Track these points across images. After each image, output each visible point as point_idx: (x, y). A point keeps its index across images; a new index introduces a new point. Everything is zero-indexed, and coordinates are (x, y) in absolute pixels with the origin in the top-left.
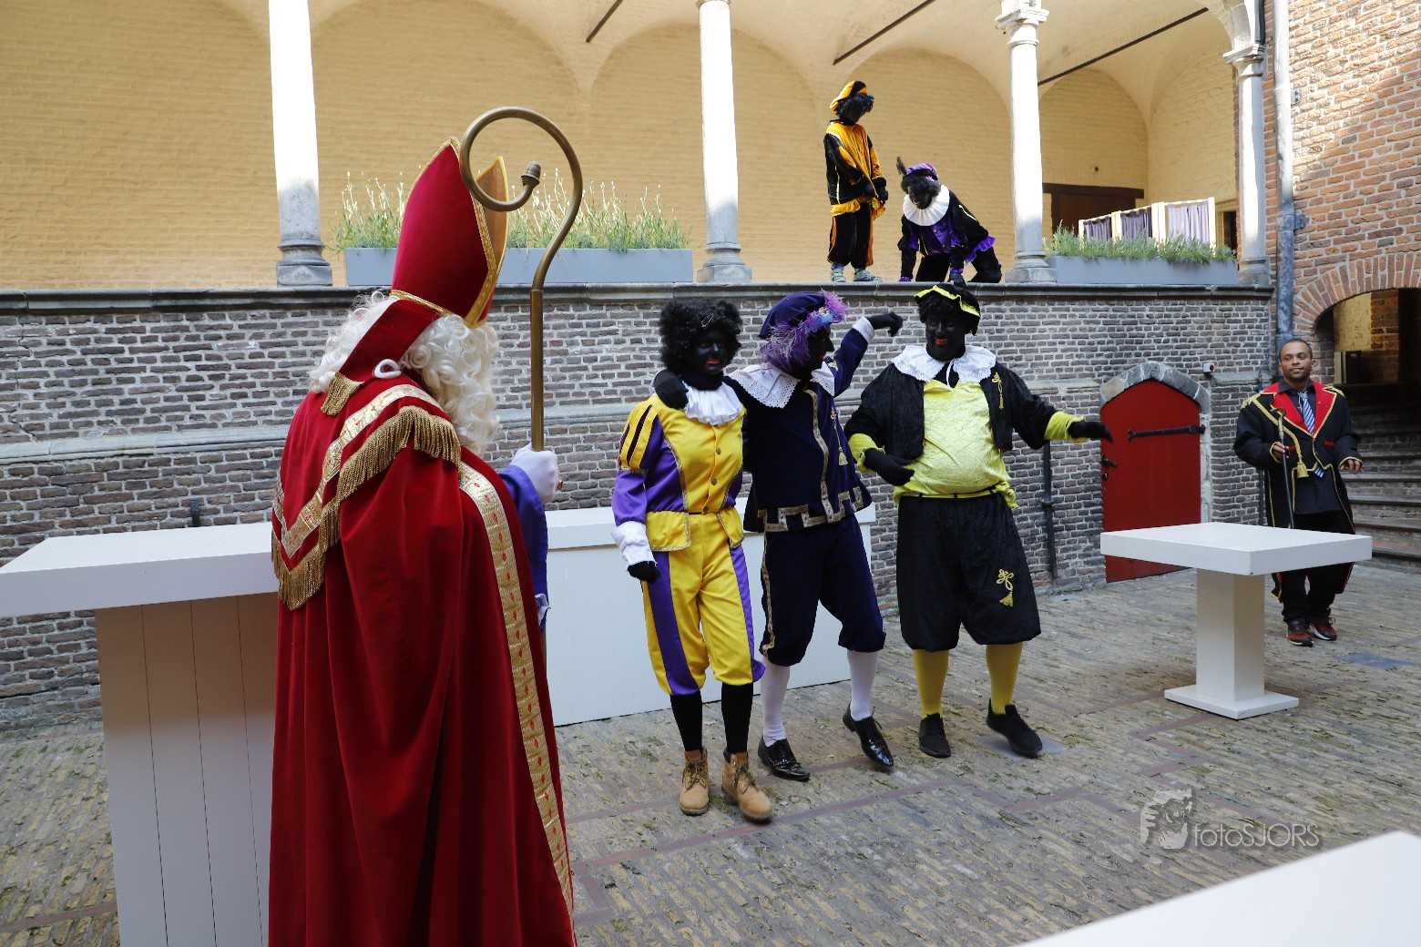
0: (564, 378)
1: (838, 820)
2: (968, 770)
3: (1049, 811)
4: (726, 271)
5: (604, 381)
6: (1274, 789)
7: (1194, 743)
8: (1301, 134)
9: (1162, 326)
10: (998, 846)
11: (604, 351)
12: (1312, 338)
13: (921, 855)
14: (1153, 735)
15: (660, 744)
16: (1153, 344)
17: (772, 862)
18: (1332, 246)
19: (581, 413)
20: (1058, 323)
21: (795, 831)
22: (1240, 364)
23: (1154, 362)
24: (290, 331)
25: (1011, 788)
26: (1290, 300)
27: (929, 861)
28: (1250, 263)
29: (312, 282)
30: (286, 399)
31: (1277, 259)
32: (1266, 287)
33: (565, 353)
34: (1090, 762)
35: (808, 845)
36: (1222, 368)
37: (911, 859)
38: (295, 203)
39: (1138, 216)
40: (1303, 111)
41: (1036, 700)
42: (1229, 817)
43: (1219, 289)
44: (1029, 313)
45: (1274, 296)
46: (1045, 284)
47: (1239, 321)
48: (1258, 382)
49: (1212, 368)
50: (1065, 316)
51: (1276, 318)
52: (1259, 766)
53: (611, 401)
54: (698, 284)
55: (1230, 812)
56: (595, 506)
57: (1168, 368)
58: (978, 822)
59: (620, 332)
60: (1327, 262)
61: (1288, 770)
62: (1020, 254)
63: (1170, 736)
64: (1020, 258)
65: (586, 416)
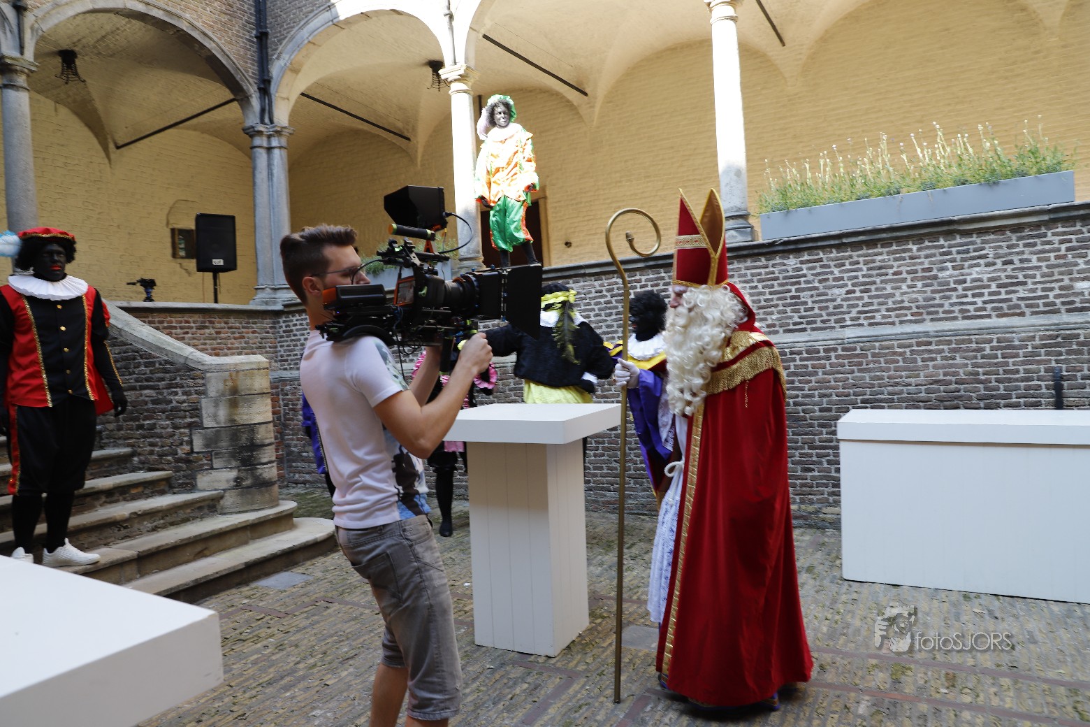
5: (974, 300)
11: (975, 273)
29: (738, 240)
33: (935, 277)
38: (728, 188)
53: (981, 317)
56: (959, 408)
59: (991, 256)
65: (952, 330)
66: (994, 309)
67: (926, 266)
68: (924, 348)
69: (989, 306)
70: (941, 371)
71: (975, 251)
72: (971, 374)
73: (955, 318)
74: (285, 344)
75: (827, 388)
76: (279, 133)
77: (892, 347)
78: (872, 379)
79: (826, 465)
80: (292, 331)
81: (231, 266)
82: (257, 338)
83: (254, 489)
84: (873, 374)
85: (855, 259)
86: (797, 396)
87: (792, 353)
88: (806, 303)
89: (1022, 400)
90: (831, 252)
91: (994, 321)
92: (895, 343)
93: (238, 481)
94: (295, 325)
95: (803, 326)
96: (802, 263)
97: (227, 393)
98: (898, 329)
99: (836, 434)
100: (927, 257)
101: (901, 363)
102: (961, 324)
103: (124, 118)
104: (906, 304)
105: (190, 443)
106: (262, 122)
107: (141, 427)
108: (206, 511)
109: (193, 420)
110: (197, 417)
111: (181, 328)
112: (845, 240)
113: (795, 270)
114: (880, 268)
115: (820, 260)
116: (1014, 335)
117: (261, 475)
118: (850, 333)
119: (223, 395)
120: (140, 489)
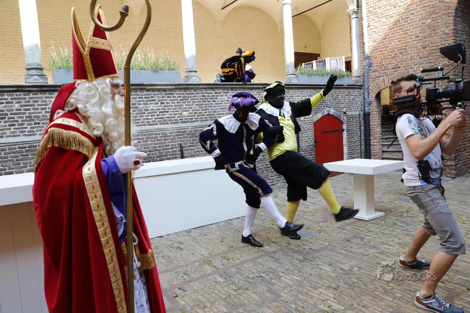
0: (137, 117)
1: (251, 265)
2: (289, 244)
3: (318, 255)
4: (192, 79)
5: (151, 118)
6: (385, 242)
7: (357, 229)
8: (370, 36)
9: (331, 97)
10: (305, 268)
11: (151, 107)
12: (375, 101)
13: (281, 274)
14: (344, 228)
15: (182, 244)
16: (328, 103)
17: (231, 282)
18: (380, 72)
19: (144, 129)
20: (300, 96)
21: (237, 270)
22: (353, 109)
23: (329, 109)
24: (31, 100)
25: (304, 249)
26: (368, 89)
27: (285, 276)
28: (356, 77)
29: (40, 82)
30: (31, 126)
31: (364, 76)
32: (361, 85)
33: (137, 108)
34: (327, 238)
35: (242, 275)
36: (349, 110)
37: (278, 276)
38: (31, 52)
39: (321, 62)
40: (371, 29)
41: (305, 219)
42: (374, 252)
43: (348, 85)
44: (291, 93)
45: (363, 88)
46: (295, 83)
47: (353, 96)
48: (359, 115)
49: (346, 110)
50: (302, 94)
51: (364, 94)
52: (378, 235)
53: (154, 124)
54: (183, 83)
55: (374, 251)
56: (150, 162)
57: (333, 110)
58: (297, 261)
59: (157, 100)
60: (378, 77)
61: (387, 235)
62: (288, 73)
63: (349, 227)
64: (288, 75)
65: (145, 130)
66: (158, 121)
71: (151, 98)
72: (154, 147)
91: (159, 126)
102: (148, 127)
116: (167, 131)
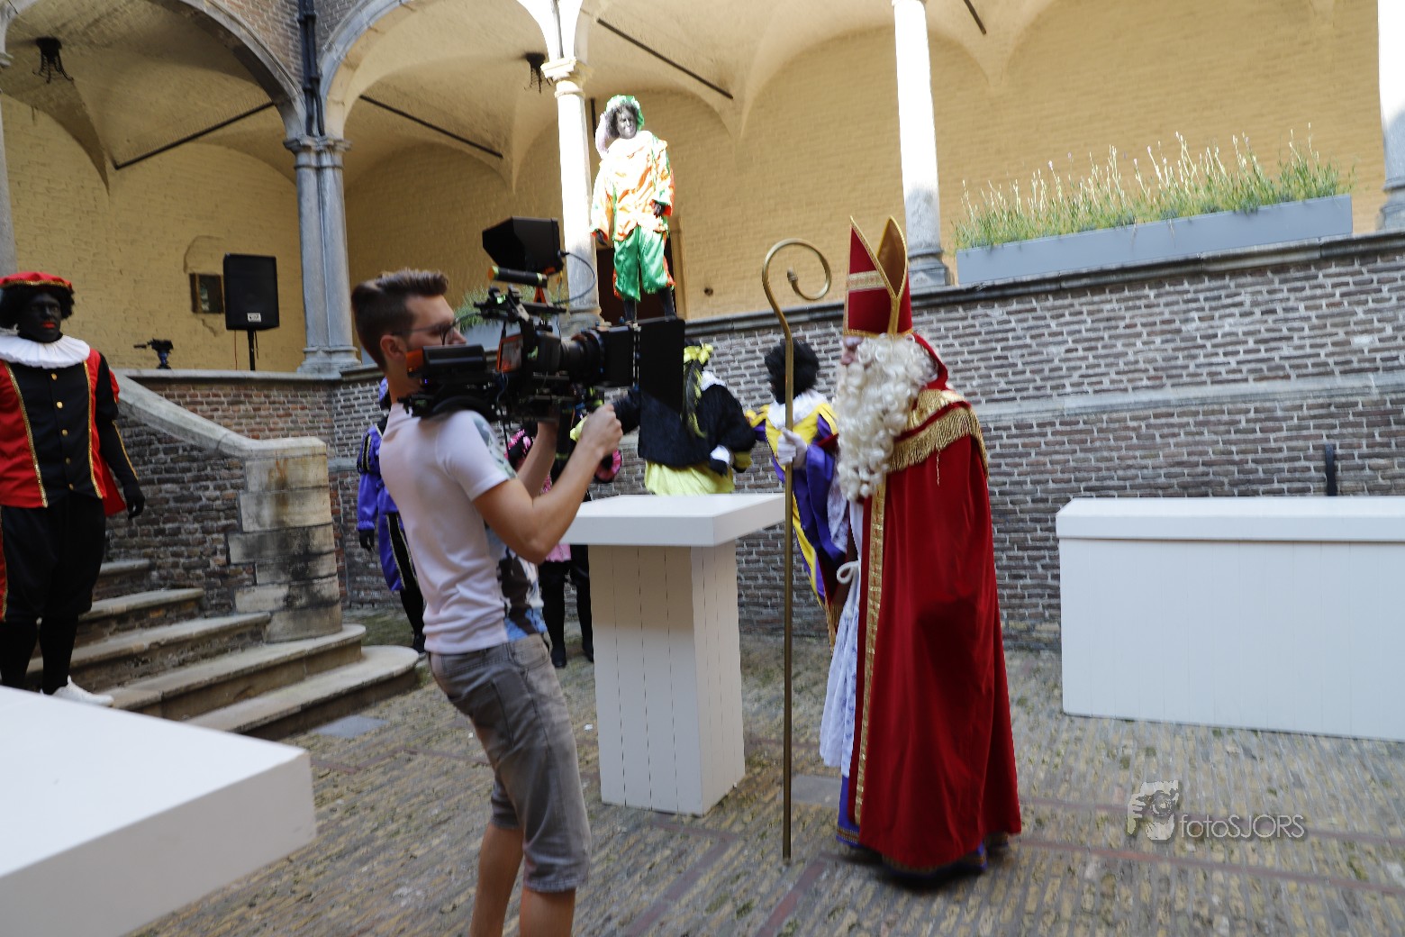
1: (1234, 883)
4: (1403, 215)
5: (1226, 360)
11: (1227, 325)
17: (1108, 890)
19: (1193, 396)
21: (1173, 873)
29: (927, 285)
33: (1178, 331)
35: (1166, 890)
53: (1235, 381)
59: (1248, 303)
65: (1199, 398)
66: (1251, 371)
67: (1167, 316)
68: (1163, 421)
69: (1245, 368)
70: (1185, 450)
71: (1228, 296)
72: (1223, 453)
73: (1204, 383)
74: (344, 423)
75: (1042, 472)
76: (331, 148)
77: (1124, 420)
78: (1098, 460)
79: (1040, 570)
80: (354, 406)
81: (271, 321)
82: (307, 415)
83: (309, 611)
84: (1099, 455)
85: (1077, 308)
86: (1005, 484)
87: (996, 429)
88: (1015, 365)
89: (1285, 486)
90: (1047, 299)
91: (1252, 387)
92: (1128, 415)
93: (289, 601)
94: (358, 398)
95: (1012, 394)
96: (1009, 313)
97: (273, 486)
98: (1131, 398)
99: (1055, 530)
100: (1167, 305)
101: (1135, 441)
102: (1210, 391)
103: (125, 129)
104: (1142, 365)
105: (227, 551)
106: (309, 132)
107: (161, 532)
108: (248, 639)
109: (229, 522)
110: (234, 517)
111: (208, 403)
112: (1064, 285)
113: (1000, 323)
114: (1108, 319)
115: (1034, 310)
116: (1277, 404)
117: (319, 591)
118: (1072, 403)
119: (268, 488)
120: (162, 613)
